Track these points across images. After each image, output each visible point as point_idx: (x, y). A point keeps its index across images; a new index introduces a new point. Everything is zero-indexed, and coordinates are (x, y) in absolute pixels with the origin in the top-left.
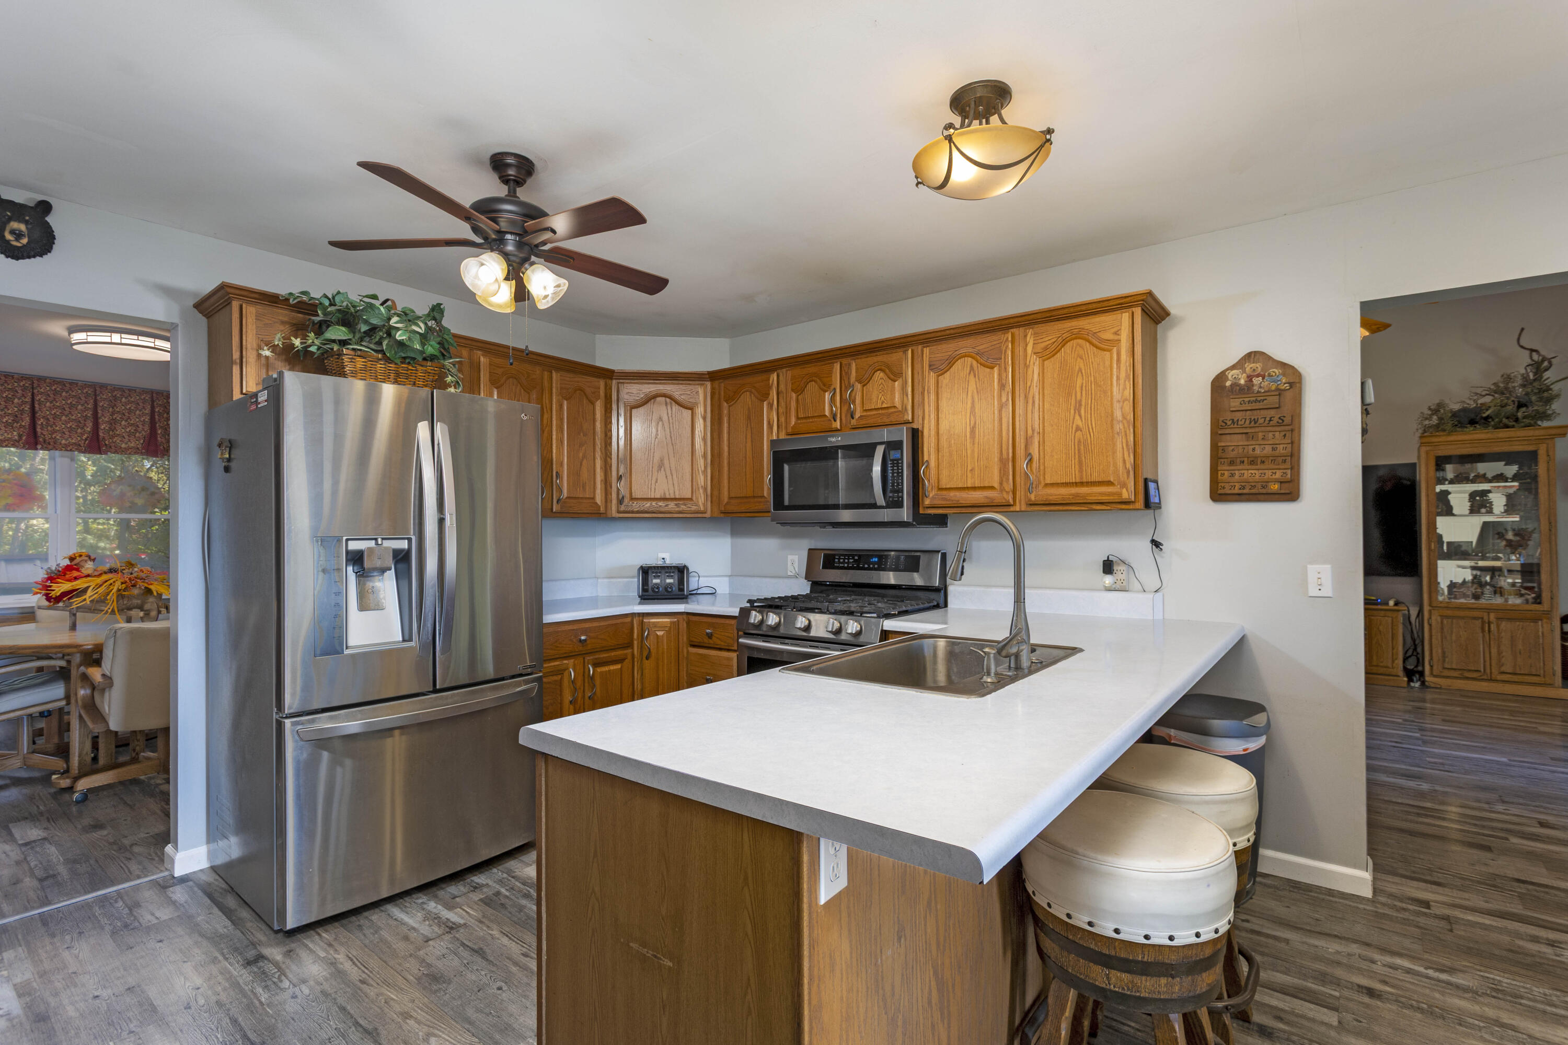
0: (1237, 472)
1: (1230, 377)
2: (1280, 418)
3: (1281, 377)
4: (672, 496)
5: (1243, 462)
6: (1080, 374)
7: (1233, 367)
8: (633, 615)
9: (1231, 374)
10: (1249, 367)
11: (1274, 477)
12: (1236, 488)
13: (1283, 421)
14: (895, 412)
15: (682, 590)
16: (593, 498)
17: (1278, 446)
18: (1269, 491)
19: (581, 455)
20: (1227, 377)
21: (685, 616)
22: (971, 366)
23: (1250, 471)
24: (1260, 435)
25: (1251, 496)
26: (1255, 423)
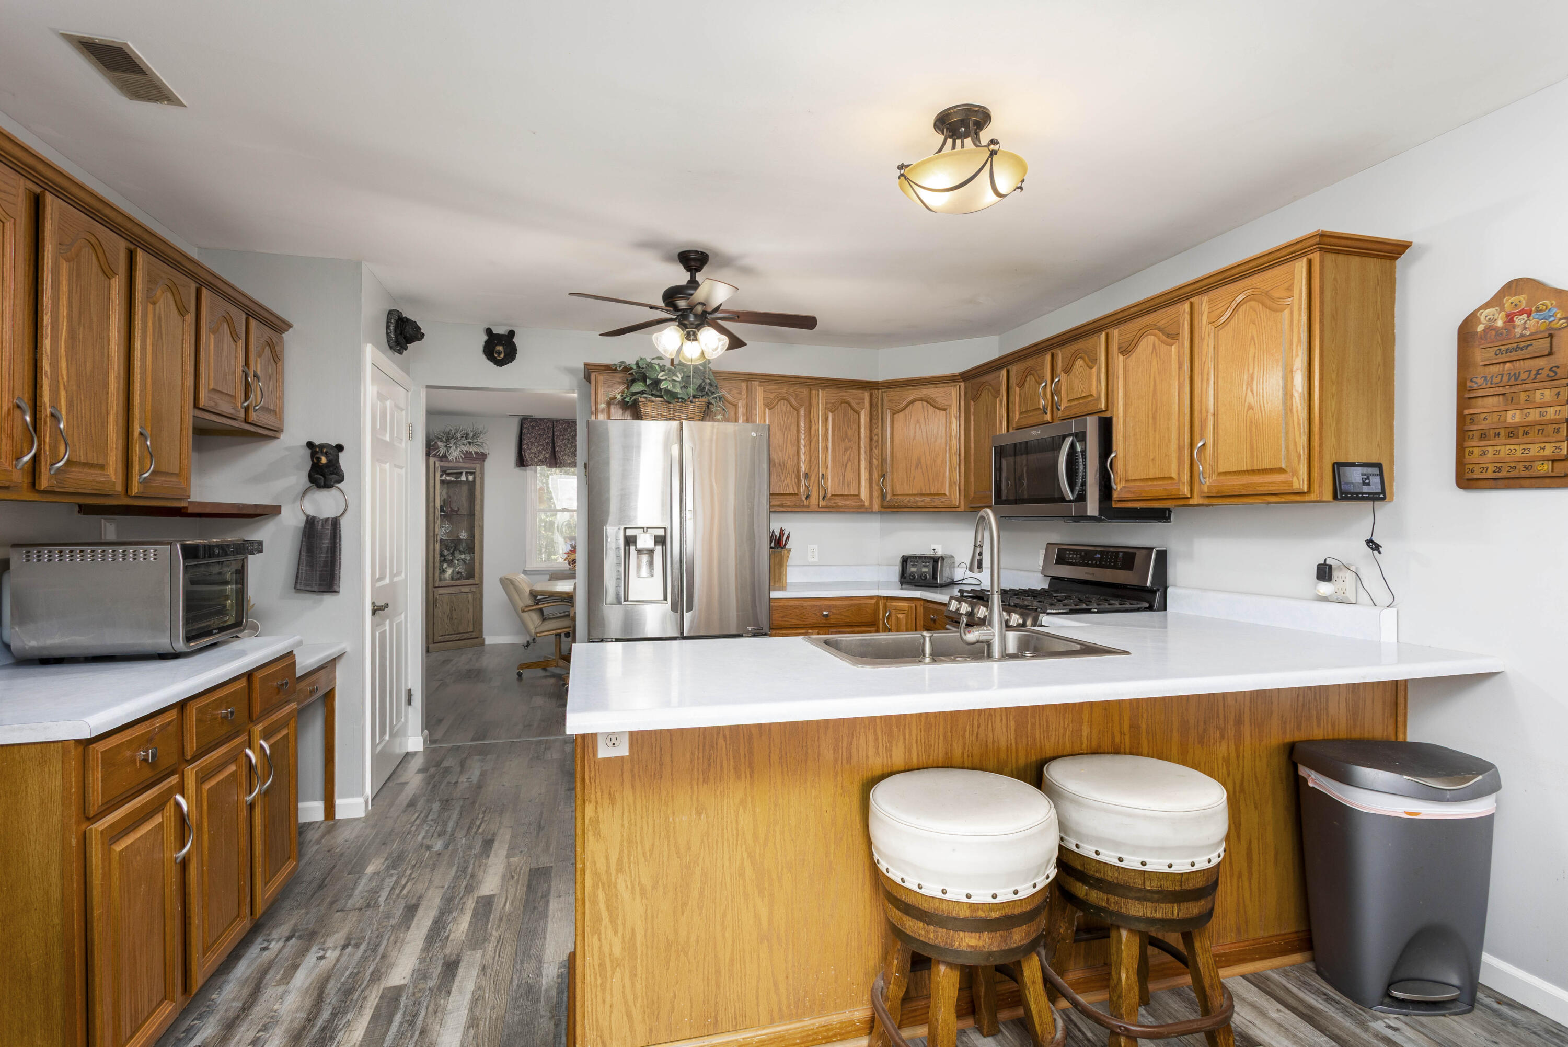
0: (1490, 449)
1: (1482, 319)
2: (1551, 370)
3: (1555, 310)
4: (928, 492)
5: (1499, 435)
6: (1253, 342)
7: (1487, 306)
8: (879, 598)
9: (1483, 316)
10: (1508, 301)
11: (1542, 453)
12: (1490, 471)
13: (1556, 373)
14: (1093, 400)
15: (934, 577)
16: (859, 495)
17: (1548, 409)
18: (1534, 475)
19: (846, 458)
20: (1479, 319)
21: (922, 602)
22: (1154, 345)
23: (1508, 447)
24: (1523, 396)
25: (1511, 482)
26: (1516, 380)
